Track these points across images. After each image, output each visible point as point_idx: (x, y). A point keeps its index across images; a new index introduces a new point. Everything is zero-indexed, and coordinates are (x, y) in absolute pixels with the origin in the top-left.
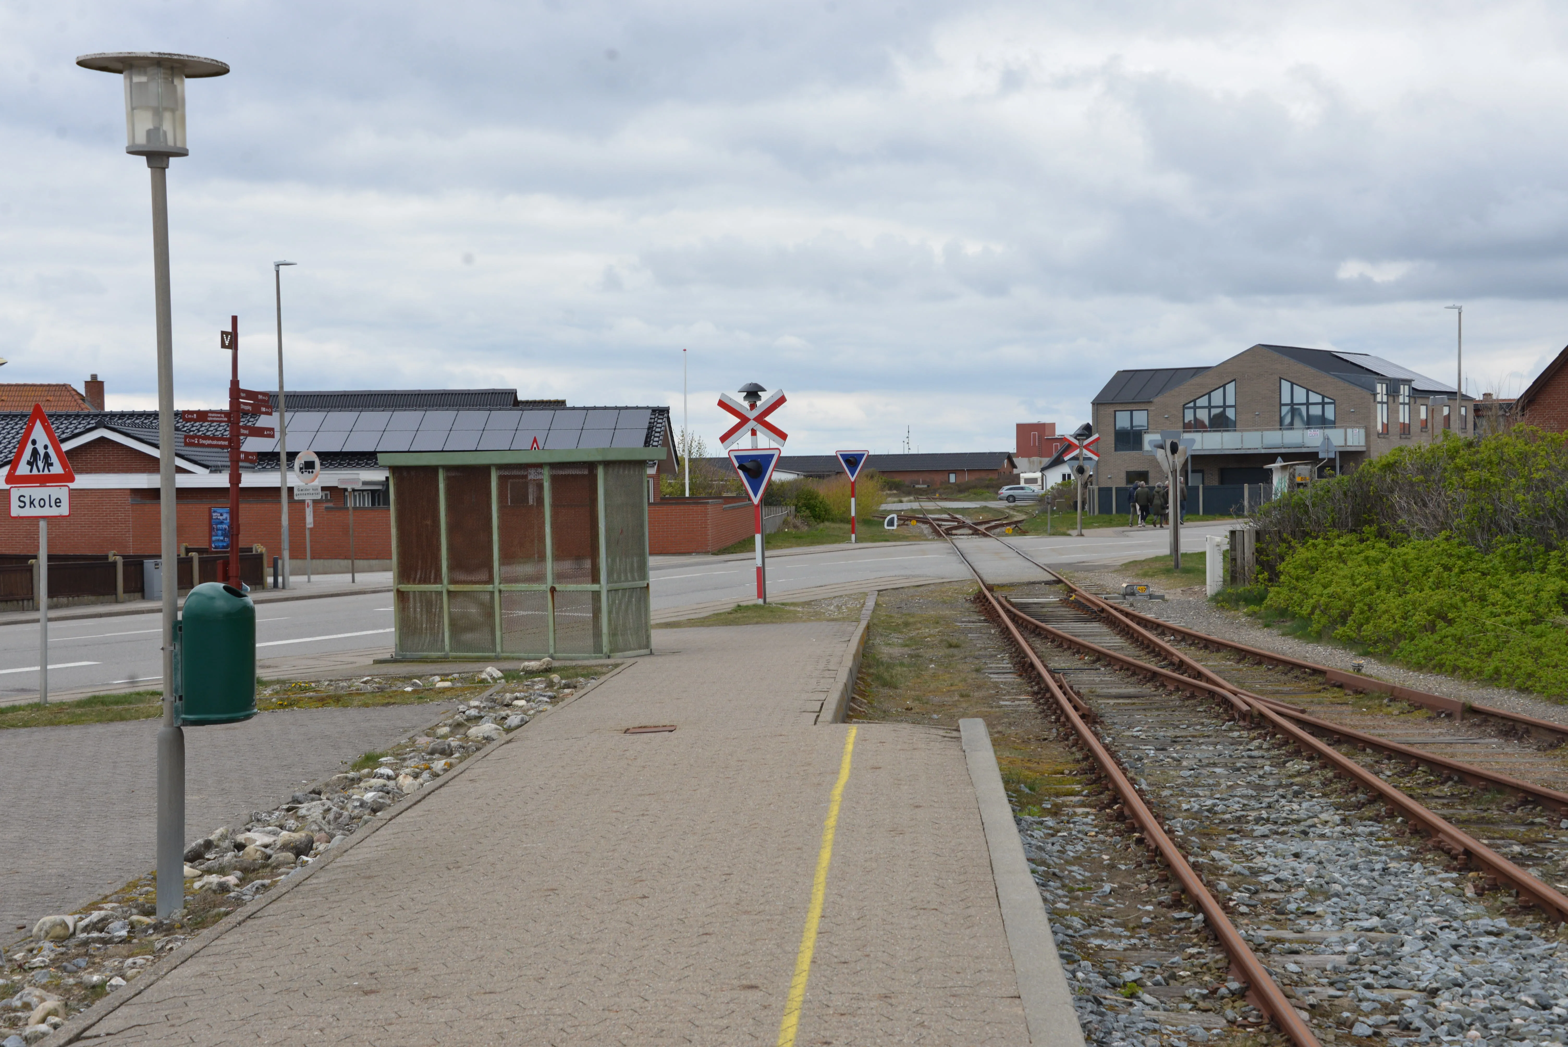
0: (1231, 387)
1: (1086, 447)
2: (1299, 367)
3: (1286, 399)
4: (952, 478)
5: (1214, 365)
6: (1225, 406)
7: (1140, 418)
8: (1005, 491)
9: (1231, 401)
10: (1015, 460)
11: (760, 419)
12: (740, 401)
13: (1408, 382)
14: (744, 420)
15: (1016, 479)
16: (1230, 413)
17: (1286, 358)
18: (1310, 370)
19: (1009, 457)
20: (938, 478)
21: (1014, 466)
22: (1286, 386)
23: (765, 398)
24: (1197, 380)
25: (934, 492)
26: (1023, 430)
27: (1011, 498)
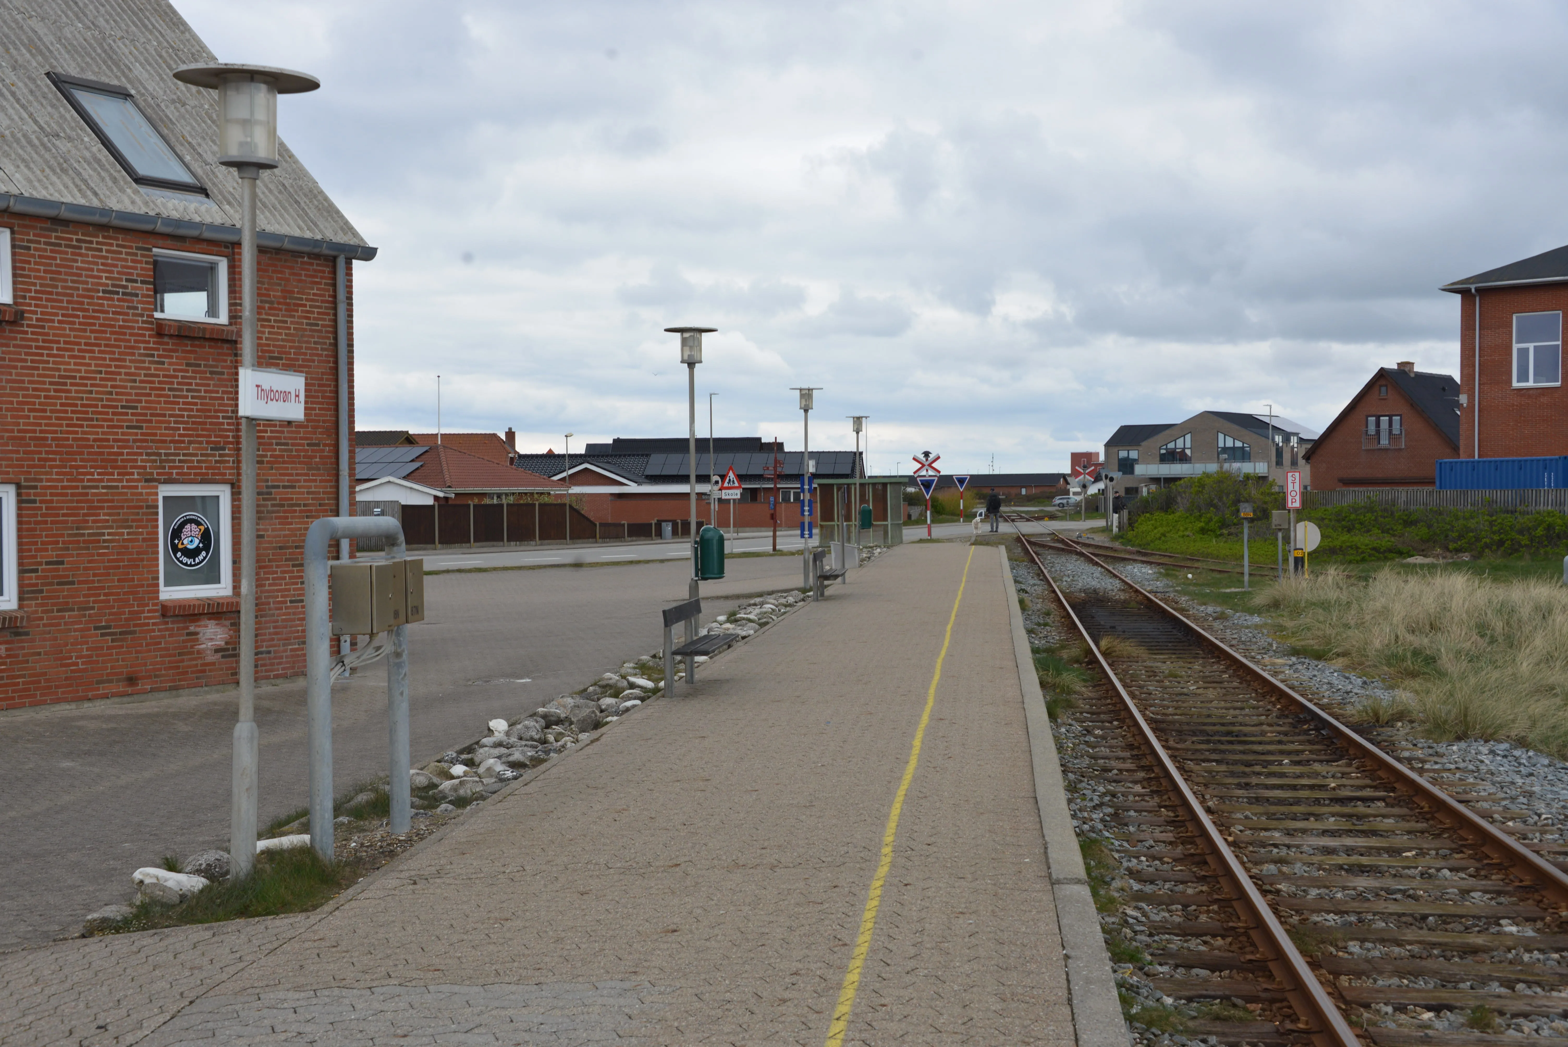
0: (1188, 437)
1: (1088, 474)
2: (1228, 425)
3: (1221, 444)
4: (1024, 491)
5: (1179, 422)
6: (1184, 449)
7: (1134, 454)
8: (1057, 500)
9: (1188, 445)
10: (1069, 479)
11: (930, 465)
12: (921, 457)
13: (1296, 434)
14: (923, 465)
15: (1067, 492)
16: (1188, 452)
17: (1221, 420)
18: (1235, 427)
19: (1064, 476)
20: (1014, 491)
21: (1068, 483)
22: (1221, 436)
23: (932, 457)
24: (1167, 432)
25: (1010, 501)
26: (1077, 458)
27: (1061, 505)
